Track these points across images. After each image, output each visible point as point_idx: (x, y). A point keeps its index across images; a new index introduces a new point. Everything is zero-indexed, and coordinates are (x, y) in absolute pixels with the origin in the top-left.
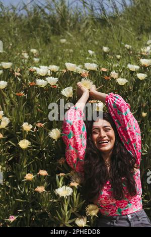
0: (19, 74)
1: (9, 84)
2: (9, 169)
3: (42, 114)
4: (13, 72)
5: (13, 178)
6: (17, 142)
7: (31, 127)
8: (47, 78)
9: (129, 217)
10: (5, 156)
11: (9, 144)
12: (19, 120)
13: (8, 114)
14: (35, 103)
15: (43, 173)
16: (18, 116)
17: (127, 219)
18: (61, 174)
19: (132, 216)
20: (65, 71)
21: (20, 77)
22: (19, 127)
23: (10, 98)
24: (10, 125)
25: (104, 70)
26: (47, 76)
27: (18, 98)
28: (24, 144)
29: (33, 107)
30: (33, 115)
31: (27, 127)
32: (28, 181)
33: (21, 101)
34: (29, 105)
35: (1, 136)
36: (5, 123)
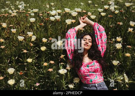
0: (41, 15)
1: (36, 19)
2: (36, 61)
3: (52, 34)
4: (39, 14)
5: (38, 65)
6: (40, 48)
7: (47, 40)
8: (55, 16)
9: (96, 85)
10: (34, 55)
11: (36, 49)
12: (41, 37)
13: (36, 34)
14: (49, 29)
15: (52, 62)
16: (41, 35)
17: (95, 86)
19: (98, 85)
20: (64, 12)
21: (42, 16)
22: (41, 41)
23: (37, 26)
24: (36, 40)
25: (85, 11)
26: (55, 15)
27: (40, 26)
28: (43, 48)
29: (48, 30)
30: (48, 34)
31: (44, 40)
32: (45, 67)
33: (42, 28)
34: (46, 29)
35: (32, 45)
36: (34, 38)
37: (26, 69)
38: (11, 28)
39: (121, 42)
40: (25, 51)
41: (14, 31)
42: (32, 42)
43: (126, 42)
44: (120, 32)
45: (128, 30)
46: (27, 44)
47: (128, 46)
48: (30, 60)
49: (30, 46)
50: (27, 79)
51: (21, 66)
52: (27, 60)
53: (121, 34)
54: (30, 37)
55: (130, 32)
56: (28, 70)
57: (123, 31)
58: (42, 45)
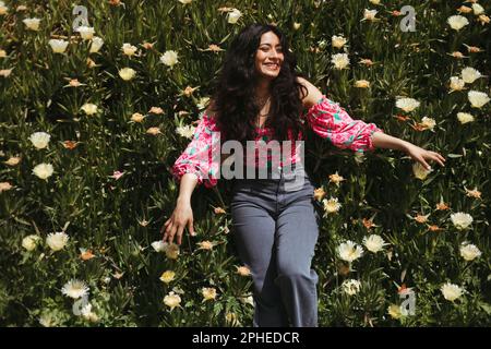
2: (108, 111)
3: (148, 31)
5: (114, 123)
6: (116, 73)
7: (135, 49)
10: (100, 92)
11: (106, 75)
12: (116, 41)
13: (100, 33)
14: (139, 15)
15: (157, 110)
16: (116, 34)
18: (181, 113)
22: (117, 50)
23: (101, 9)
24: (103, 48)
27: (112, 7)
28: (127, 74)
29: (134, 20)
30: (136, 31)
31: (129, 49)
32: (137, 124)
33: (118, 13)
34: (130, 18)
35: (93, 64)
36: (97, 44)
37: (78, 135)
38: (21, 14)
39: (345, 49)
40: (75, 83)
41: (32, 23)
42: (93, 56)
43: (359, 49)
44: (343, 21)
45: (362, 15)
46: (79, 63)
47: (363, 61)
48: (90, 109)
49: (88, 69)
50: (84, 162)
51: (64, 127)
52: (83, 108)
53: (344, 27)
54: (87, 41)
55: (368, 21)
56: (85, 136)
57: (349, 18)
58: (123, 66)
